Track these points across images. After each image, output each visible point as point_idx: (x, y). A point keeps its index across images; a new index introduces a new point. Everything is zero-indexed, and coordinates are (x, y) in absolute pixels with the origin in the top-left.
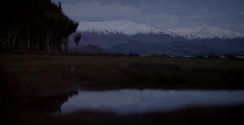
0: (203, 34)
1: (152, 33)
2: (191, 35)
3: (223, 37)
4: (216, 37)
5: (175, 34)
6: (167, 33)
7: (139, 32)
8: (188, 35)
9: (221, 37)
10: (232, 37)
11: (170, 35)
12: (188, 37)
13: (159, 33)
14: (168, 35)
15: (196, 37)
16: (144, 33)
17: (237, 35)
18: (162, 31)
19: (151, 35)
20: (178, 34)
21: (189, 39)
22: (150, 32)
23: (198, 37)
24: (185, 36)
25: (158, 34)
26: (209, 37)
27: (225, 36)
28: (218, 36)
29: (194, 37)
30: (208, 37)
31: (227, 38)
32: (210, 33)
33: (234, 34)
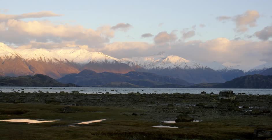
0: (163, 63)
1: (106, 62)
2: (150, 65)
3: (185, 67)
4: (177, 67)
5: (132, 63)
6: (123, 63)
7: (91, 61)
8: (146, 65)
9: (182, 67)
10: (195, 67)
11: (126, 64)
12: (146, 67)
13: (115, 62)
14: (125, 64)
15: (155, 67)
16: (98, 62)
17: (199, 65)
18: (117, 60)
19: (105, 64)
20: (136, 64)
21: (147, 69)
22: (104, 61)
23: (157, 67)
24: (143, 66)
25: (113, 63)
26: (170, 67)
27: (187, 66)
28: (180, 65)
29: (152, 67)
30: (168, 67)
31: (189, 68)
32: (171, 63)
33: (196, 64)
